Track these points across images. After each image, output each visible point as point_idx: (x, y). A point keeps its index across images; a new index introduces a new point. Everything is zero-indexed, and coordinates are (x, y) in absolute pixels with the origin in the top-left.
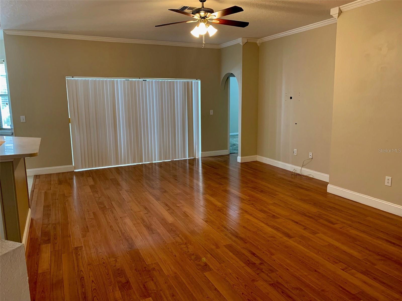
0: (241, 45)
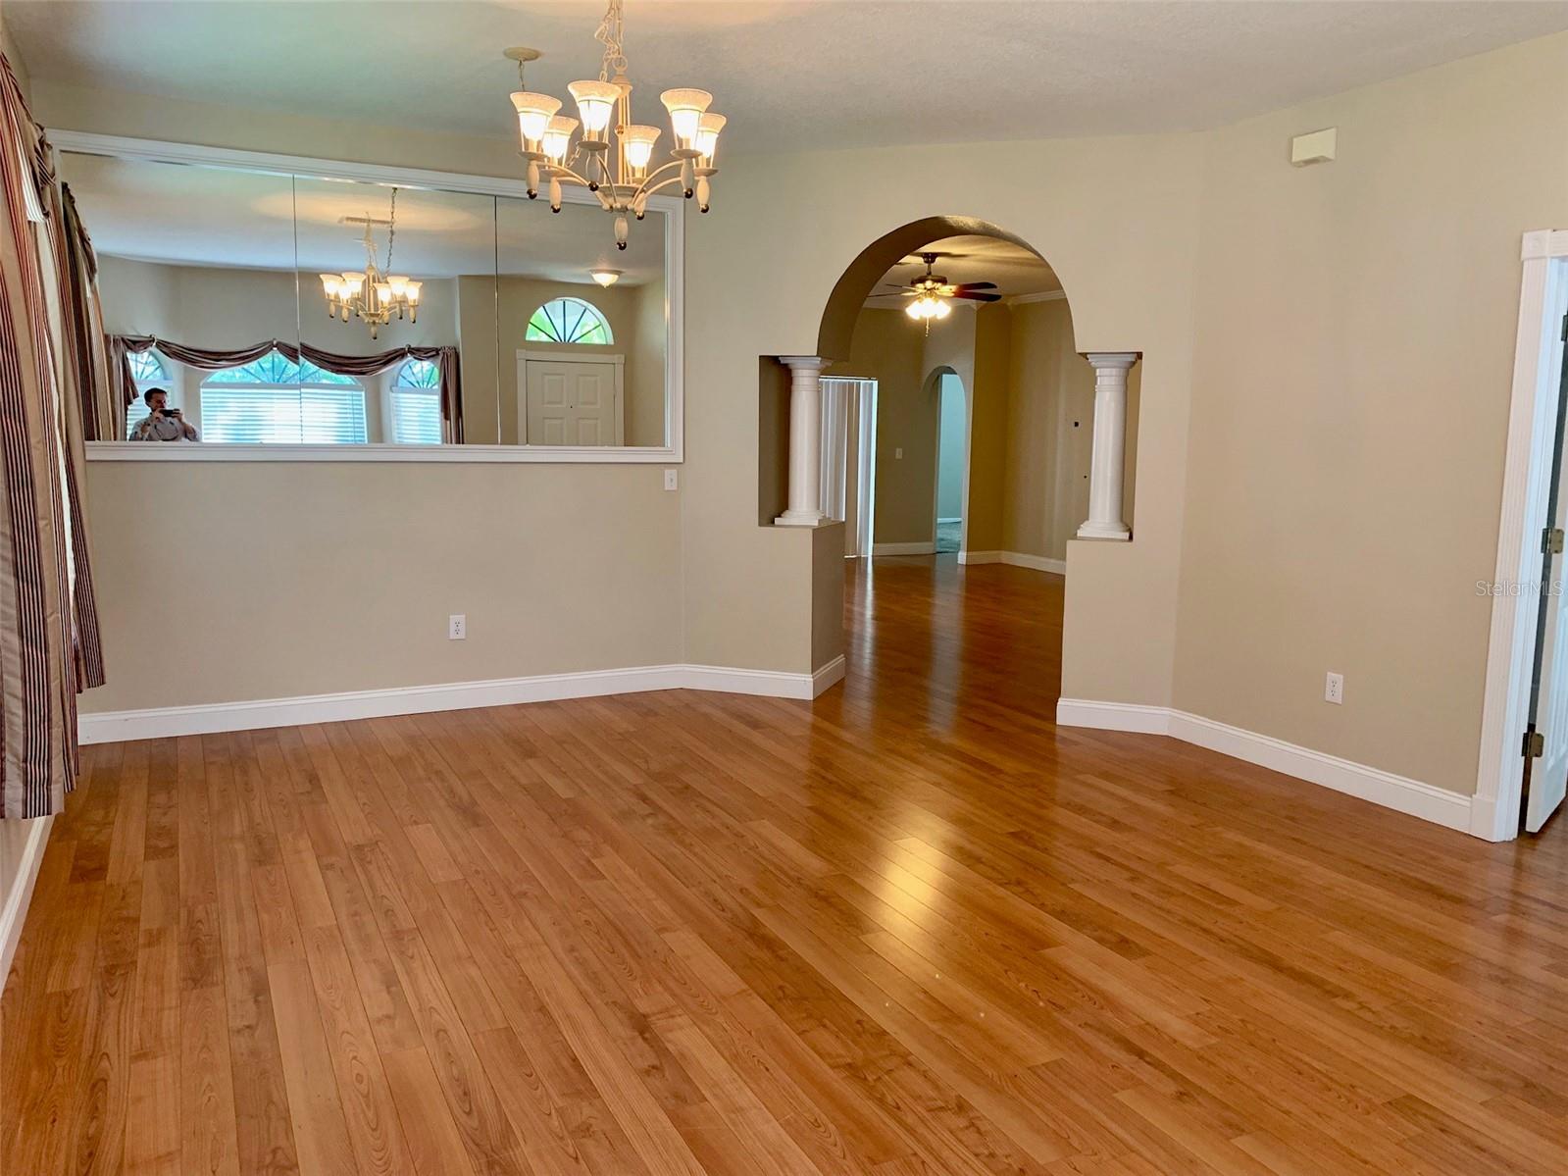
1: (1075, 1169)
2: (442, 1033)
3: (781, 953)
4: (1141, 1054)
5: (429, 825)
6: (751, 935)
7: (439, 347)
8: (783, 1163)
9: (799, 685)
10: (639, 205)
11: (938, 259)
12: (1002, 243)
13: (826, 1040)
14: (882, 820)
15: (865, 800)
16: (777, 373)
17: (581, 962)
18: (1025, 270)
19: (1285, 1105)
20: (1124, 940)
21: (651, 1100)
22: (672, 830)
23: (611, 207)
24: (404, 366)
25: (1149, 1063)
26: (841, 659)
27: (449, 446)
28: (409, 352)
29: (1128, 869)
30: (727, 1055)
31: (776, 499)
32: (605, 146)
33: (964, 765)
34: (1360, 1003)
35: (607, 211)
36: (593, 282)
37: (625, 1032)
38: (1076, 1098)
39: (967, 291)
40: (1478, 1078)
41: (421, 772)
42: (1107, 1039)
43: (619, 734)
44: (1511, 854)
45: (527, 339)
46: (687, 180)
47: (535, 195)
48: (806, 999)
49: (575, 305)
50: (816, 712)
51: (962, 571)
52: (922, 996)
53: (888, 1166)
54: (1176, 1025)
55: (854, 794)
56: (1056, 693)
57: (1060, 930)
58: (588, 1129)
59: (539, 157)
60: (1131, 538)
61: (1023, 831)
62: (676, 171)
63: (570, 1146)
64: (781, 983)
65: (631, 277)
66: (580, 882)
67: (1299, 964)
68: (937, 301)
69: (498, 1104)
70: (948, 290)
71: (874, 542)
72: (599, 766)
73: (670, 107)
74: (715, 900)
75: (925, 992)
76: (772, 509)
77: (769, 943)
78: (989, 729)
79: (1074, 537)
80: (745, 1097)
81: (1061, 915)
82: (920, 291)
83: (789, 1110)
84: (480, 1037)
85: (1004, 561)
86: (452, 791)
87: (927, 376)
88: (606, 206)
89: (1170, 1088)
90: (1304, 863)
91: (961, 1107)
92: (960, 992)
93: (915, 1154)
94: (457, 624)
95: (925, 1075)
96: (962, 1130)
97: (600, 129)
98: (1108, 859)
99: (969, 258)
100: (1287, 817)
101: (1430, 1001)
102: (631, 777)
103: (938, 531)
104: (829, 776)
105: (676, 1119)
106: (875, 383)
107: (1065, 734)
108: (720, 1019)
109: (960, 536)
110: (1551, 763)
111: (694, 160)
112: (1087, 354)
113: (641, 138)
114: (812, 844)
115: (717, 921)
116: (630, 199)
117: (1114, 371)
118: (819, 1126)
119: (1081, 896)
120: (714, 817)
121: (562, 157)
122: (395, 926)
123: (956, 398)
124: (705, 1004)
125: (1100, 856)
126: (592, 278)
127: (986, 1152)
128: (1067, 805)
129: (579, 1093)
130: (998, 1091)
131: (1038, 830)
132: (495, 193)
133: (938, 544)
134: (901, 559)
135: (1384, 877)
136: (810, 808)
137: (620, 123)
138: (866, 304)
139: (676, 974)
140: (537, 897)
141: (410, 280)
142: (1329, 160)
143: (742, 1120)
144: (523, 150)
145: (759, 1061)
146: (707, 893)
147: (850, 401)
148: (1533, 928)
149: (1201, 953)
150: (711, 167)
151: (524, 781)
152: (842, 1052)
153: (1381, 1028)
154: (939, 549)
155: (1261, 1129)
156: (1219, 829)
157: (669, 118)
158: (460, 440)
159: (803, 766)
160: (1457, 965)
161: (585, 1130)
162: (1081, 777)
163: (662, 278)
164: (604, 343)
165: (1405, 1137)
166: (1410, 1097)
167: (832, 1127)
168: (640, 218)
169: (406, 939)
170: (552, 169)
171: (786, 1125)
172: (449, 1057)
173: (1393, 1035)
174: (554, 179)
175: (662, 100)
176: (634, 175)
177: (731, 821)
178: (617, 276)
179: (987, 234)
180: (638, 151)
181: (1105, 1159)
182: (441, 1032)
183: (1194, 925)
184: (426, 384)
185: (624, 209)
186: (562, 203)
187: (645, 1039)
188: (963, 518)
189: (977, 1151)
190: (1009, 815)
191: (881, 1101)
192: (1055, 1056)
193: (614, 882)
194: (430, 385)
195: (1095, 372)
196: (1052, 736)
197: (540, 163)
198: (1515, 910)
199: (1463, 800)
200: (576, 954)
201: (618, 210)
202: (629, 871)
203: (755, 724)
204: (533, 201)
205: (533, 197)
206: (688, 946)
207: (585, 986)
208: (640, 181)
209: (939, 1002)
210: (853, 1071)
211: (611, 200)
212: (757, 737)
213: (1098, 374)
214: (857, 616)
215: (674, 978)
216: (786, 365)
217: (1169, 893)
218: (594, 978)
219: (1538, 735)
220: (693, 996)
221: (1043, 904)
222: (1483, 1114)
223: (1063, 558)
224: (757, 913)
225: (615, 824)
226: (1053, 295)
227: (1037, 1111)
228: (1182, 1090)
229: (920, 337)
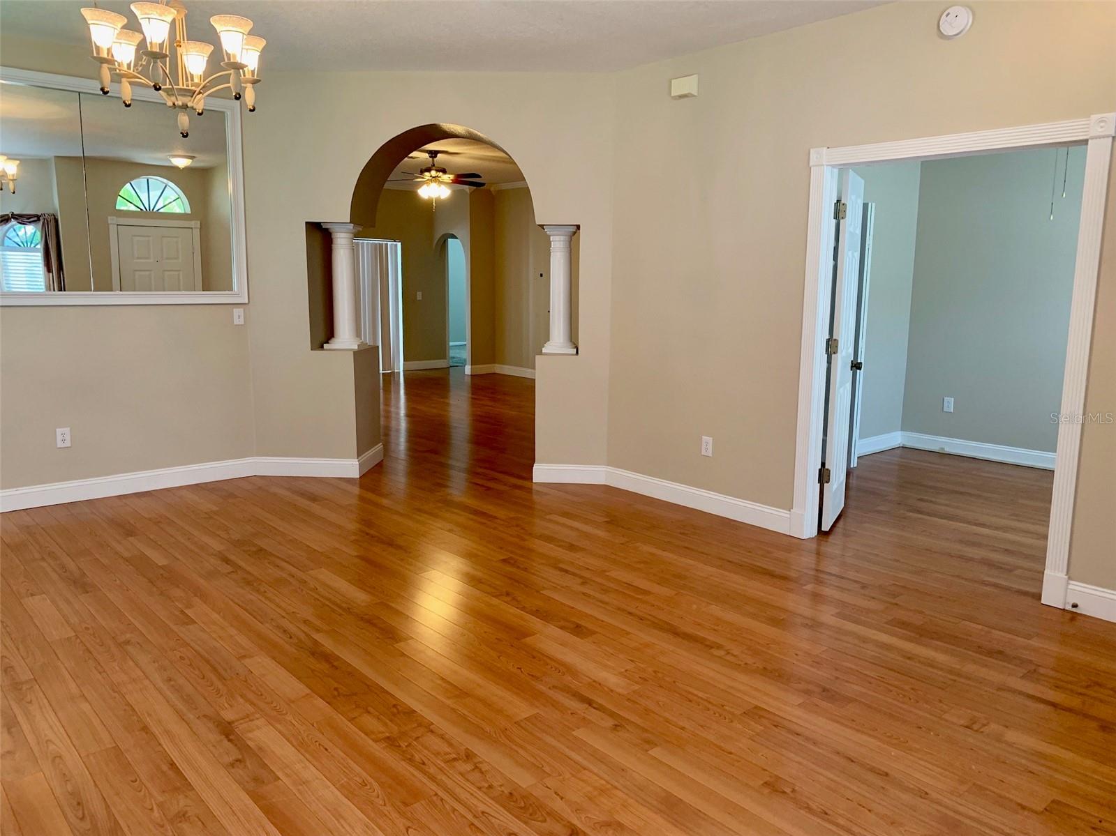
0: (467, 193)
1: (547, 787)
2: (57, 760)
3: (335, 664)
4: (590, 703)
5: (44, 596)
6: (313, 654)
7: (40, 214)
8: (339, 816)
9: (349, 467)
10: (198, 103)
11: (439, 155)
12: (485, 146)
13: (370, 722)
14: (410, 560)
15: (399, 547)
16: (320, 235)
17: (178, 690)
18: (502, 166)
19: (681, 724)
20: (578, 626)
21: (235, 786)
22: (249, 582)
23: (174, 104)
24: (9, 229)
25: (594, 708)
26: (380, 446)
27: (50, 293)
28: (12, 217)
29: (581, 577)
30: (295, 744)
31: (324, 330)
32: (165, 56)
33: (471, 516)
34: (726, 651)
35: (170, 107)
36: (170, 165)
37: (213, 736)
38: (549, 739)
39: (462, 178)
40: (796, 690)
41: (37, 556)
42: (567, 695)
43: (206, 513)
44: (814, 546)
45: (117, 208)
46: (236, 86)
47: (107, 92)
48: (355, 694)
49: (157, 182)
50: (362, 486)
51: (468, 380)
52: (439, 682)
53: (418, 806)
54: (612, 680)
55: (390, 543)
56: (533, 460)
57: (535, 623)
58: (184, 815)
59: (110, 61)
60: (577, 352)
61: (511, 558)
62: (226, 79)
63: (170, 831)
64: (336, 685)
65: (203, 160)
66: (175, 628)
67: (689, 629)
68: (440, 186)
69: (107, 807)
70: (447, 178)
71: (404, 361)
72: (189, 539)
73: (219, 28)
74: (285, 631)
75: (443, 679)
76: (322, 337)
77: (327, 658)
78: (488, 489)
79: (541, 353)
80: (310, 772)
81: (537, 613)
82: (427, 178)
83: (343, 777)
84: (91, 758)
85: (498, 371)
86: (63, 567)
87: (436, 242)
88: (170, 104)
89: (609, 722)
90: (691, 562)
91: (469, 756)
92: (467, 676)
93: (436, 794)
94: (63, 436)
95: (442, 737)
96: (469, 772)
97: (161, 42)
98: (567, 571)
99: (463, 156)
100: (681, 533)
101: (768, 644)
102: (216, 545)
103: (451, 351)
104: (372, 532)
105: (257, 798)
106: (399, 245)
107: (538, 488)
108: (289, 717)
109: (466, 354)
110: (835, 486)
111: (241, 71)
112: (544, 225)
113: (197, 52)
114: (361, 584)
115: (287, 646)
116: (190, 98)
117: (562, 238)
118: (366, 785)
119: (549, 599)
120: (282, 569)
121: (131, 62)
122: (14, 679)
123: (458, 255)
124: (278, 708)
125: (561, 570)
126: (170, 161)
127: (486, 785)
128: (541, 537)
129: (176, 789)
130: (495, 742)
131: (522, 556)
132: (79, 90)
133: (451, 361)
134: (425, 372)
135: (739, 567)
136: (358, 557)
137: (178, 38)
138: (387, 186)
139: (254, 688)
140: (138, 643)
141: (9, 159)
142: (694, 96)
143: (307, 789)
144: (95, 55)
145: (319, 744)
146: (278, 627)
147: (380, 257)
148: (827, 591)
149: (628, 629)
150: (255, 77)
151: (126, 554)
152: (382, 729)
153: (740, 665)
154: (452, 364)
155: (667, 741)
156: (639, 544)
157: (219, 38)
158: (61, 288)
159: (353, 526)
160: (783, 619)
161: (183, 816)
162: (548, 517)
163: (225, 163)
164: (183, 212)
165: (754, 734)
166: (756, 707)
167: (375, 785)
168: (199, 114)
169: (24, 688)
170: (122, 72)
171: (342, 788)
172: (65, 777)
173: (746, 669)
174: (124, 80)
175: (212, 23)
176: (192, 80)
177: (293, 570)
178: (191, 161)
179: (472, 139)
180: (195, 61)
181: (567, 777)
182: (56, 758)
183: (624, 610)
184: (29, 244)
185: (185, 107)
186: (132, 99)
187: (230, 740)
188: (468, 342)
189: (479, 785)
190: (501, 548)
191: (411, 760)
192: (533, 711)
193: (202, 625)
194: (33, 245)
195: (550, 239)
196: (529, 490)
197: (110, 66)
198: (819, 581)
199: (783, 513)
200: (172, 683)
201: (180, 107)
202: (215, 616)
203: (314, 498)
204: (105, 98)
205: (106, 93)
206: (264, 668)
207: (181, 707)
208: (197, 85)
209: (452, 684)
210: (391, 742)
211: (173, 99)
212: (316, 508)
213: (551, 240)
214: (393, 415)
215: (253, 692)
216: (327, 230)
217: (606, 590)
218: (188, 700)
219: (827, 469)
220: (268, 703)
221: (524, 607)
222: (798, 712)
223: (534, 368)
224: (317, 637)
225: (202, 581)
226: (518, 185)
227: (521, 752)
228: (616, 723)
229: (429, 211)
